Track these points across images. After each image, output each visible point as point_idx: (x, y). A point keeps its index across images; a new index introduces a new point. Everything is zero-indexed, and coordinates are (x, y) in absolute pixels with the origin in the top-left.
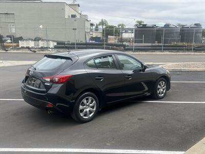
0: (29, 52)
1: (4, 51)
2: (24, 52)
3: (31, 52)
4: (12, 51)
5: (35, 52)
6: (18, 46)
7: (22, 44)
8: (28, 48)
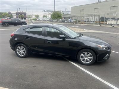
0: (110, 26)
1: (99, 26)
2: (108, 26)
3: (112, 27)
4: (103, 26)
5: (114, 26)
6: (107, 23)
7: (109, 22)
8: (111, 25)
